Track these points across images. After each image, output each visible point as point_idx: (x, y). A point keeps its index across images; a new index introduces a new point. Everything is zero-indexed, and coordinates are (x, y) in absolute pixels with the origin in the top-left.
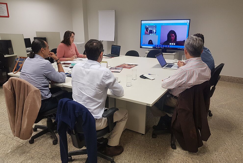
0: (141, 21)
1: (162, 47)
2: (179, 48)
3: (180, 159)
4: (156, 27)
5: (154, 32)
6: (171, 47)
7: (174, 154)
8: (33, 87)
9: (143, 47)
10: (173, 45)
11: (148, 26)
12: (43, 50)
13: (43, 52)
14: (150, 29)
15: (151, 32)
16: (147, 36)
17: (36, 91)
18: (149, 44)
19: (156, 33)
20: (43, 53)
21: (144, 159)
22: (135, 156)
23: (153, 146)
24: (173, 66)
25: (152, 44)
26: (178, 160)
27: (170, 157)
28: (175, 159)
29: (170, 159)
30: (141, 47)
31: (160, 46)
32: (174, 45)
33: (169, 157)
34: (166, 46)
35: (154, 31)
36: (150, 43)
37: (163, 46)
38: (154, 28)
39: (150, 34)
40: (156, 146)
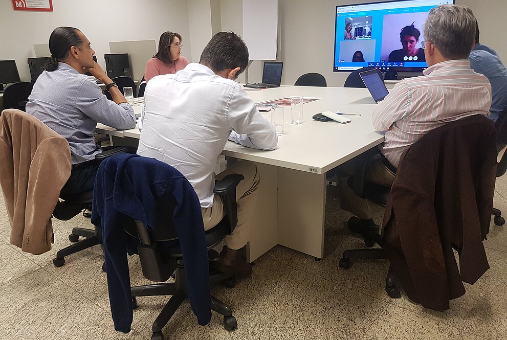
0: (337, 7)
3: (405, 321)
4: (370, 19)
5: (367, 32)
6: (407, 65)
7: (392, 309)
8: (51, 132)
9: (340, 68)
10: (413, 61)
11: (352, 20)
12: (76, 53)
13: (76, 56)
14: (356, 25)
15: (359, 32)
16: (350, 41)
17: (55, 141)
18: (354, 60)
19: (370, 33)
20: (78, 60)
21: (311, 316)
22: (289, 307)
23: (339, 288)
25: (363, 60)
26: (401, 323)
27: (380, 317)
28: (392, 320)
29: (380, 321)
30: (335, 70)
31: (381, 64)
32: (415, 60)
33: (376, 316)
34: (395, 65)
35: (368, 29)
36: (358, 57)
37: (386, 64)
38: (367, 22)
39: (358, 38)
40: (346, 287)
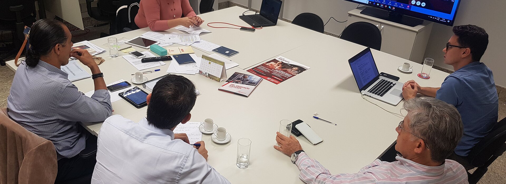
1: (392, 7)
2: (433, 17)
6: (414, 9)
10: (420, 6)
12: (59, 49)
20: (58, 55)
24: (392, 87)
31: (387, 2)
32: (423, 6)
34: (402, 6)
37: (393, 4)
